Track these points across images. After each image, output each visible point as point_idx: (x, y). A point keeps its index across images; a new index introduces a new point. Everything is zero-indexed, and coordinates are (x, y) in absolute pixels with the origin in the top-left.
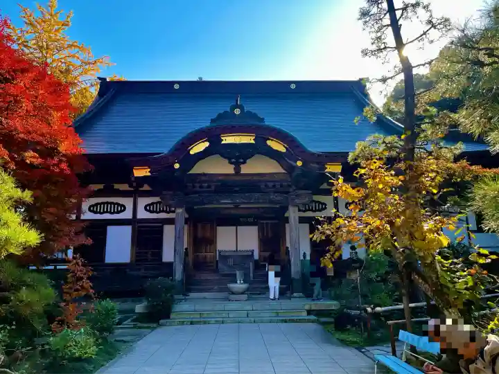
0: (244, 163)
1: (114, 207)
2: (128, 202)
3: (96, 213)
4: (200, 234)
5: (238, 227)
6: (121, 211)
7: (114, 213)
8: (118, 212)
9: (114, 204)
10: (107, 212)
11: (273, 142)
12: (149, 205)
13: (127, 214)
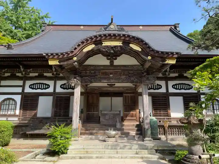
0: (116, 59)
1: (44, 86)
2: (51, 83)
3: (33, 89)
4: (91, 101)
5: (112, 98)
6: (47, 88)
7: (43, 89)
8: (45, 89)
9: (44, 84)
10: (39, 88)
11: (134, 45)
12: (63, 85)
13: (50, 90)
